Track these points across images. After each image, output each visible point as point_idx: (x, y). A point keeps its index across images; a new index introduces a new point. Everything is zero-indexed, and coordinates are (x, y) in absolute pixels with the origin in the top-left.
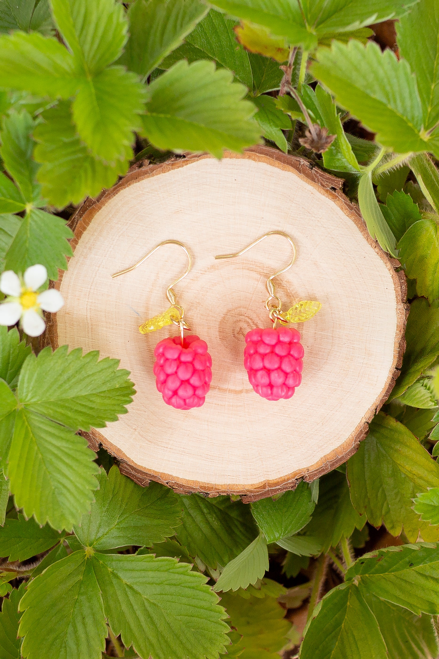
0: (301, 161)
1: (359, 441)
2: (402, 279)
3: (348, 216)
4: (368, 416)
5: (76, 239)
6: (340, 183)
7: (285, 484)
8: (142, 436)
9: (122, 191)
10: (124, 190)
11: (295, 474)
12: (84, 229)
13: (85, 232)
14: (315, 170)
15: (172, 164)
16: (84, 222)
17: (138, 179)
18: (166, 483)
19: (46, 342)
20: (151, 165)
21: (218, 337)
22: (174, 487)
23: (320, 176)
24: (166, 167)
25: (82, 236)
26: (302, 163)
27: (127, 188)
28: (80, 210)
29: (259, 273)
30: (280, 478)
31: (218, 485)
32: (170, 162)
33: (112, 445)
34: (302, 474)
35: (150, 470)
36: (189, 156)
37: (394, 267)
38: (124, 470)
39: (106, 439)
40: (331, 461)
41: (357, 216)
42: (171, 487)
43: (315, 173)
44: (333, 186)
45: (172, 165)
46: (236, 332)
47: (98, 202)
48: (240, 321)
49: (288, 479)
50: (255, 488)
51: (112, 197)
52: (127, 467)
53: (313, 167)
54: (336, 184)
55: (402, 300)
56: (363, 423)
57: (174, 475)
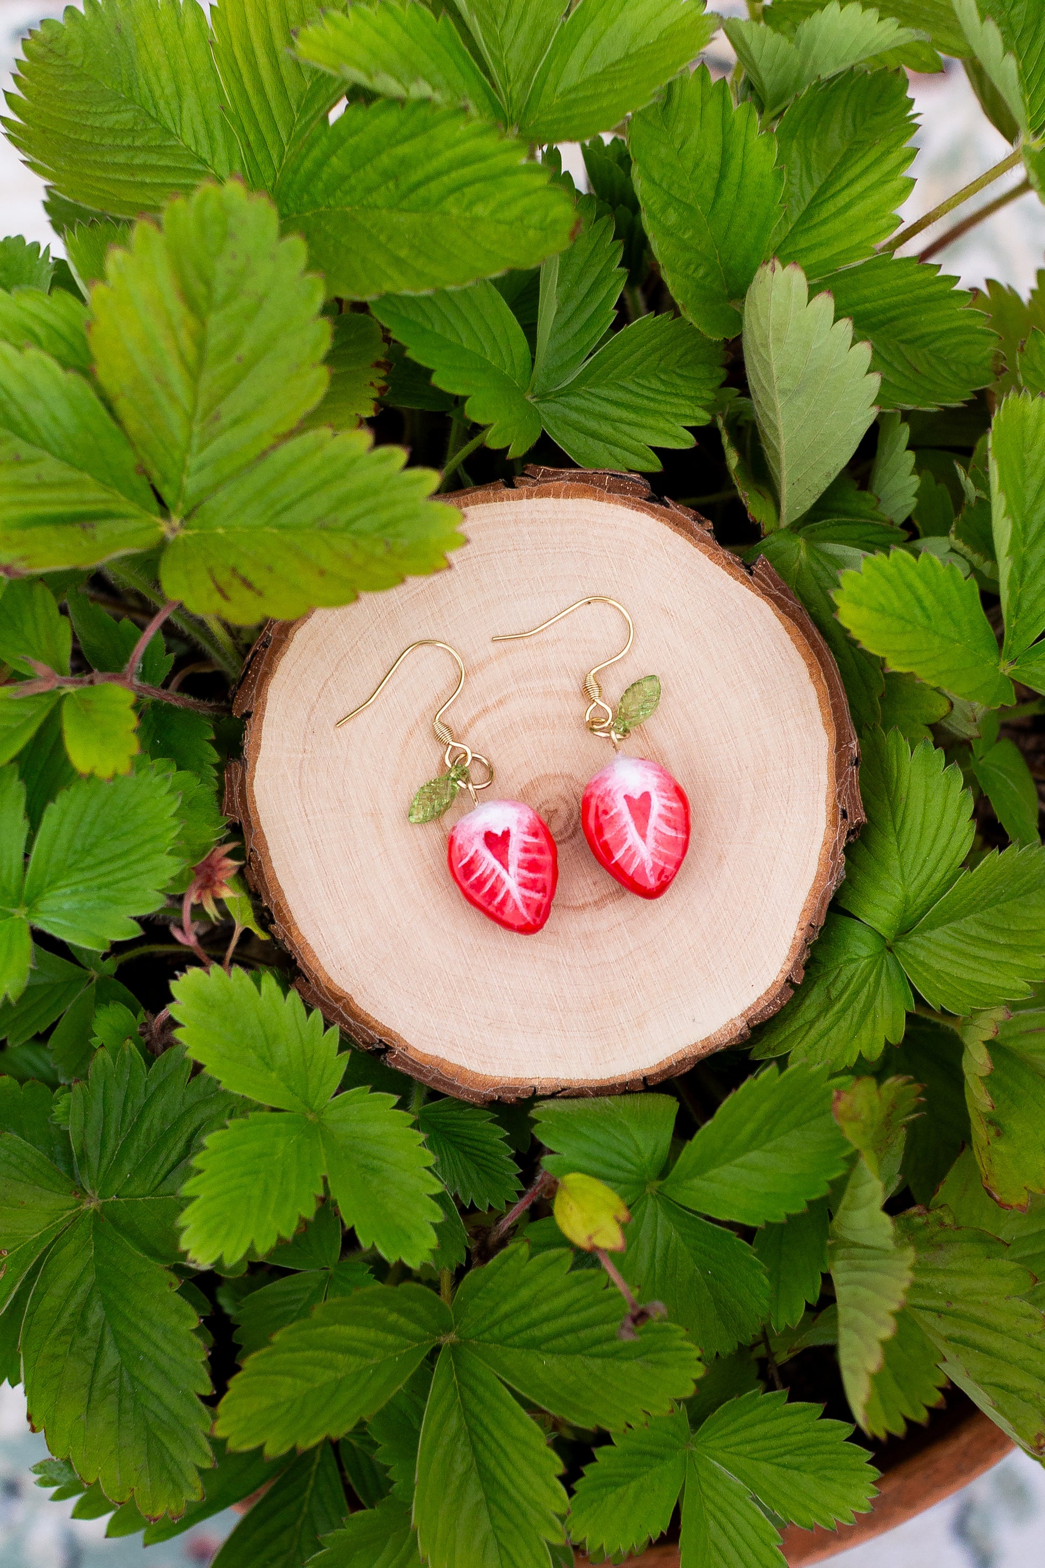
0: (853, 740)
1: (499, 1097)
2: (780, 999)
3: (820, 860)
4: (545, 1083)
5: (535, 494)
6: (859, 819)
7: (362, 1029)
8: (301, 767)
9: (644, 515)
10: (649, 517)
11: (387, 1032)
12: (557, 496)
13: (552, 499)
14: (853, 769)
17: (675, 528)
18: (251, 850)
20: (709, 535)
21: (523, 785)
22: (251, 864)
23: (851, 781)
24: (720, 557)
25: (544, 499)
26: (851, 746)
27: (654, 520)
28: (581, 473)
30: (366, 1014)
31: (297, 929)
33: (260, 730)
34: (394, 1043)
35: (256, 812)
36: (756, 579)
37: (790, 975)
38: (231, 774)
39: (262, 716)
40: (443, 1075)
42: (249, 861)
43: (849, 773)
44: (848, 812)
45: (729, 564)
46: (546, 807)
48: (566, 802)
49: (372, 1028)
50: (327, 988)
52: (239, 775)
53: (855, 764)
54: (853, 814)
55: (751, 1020)
56: (530, 1084)
57: (272, 853)
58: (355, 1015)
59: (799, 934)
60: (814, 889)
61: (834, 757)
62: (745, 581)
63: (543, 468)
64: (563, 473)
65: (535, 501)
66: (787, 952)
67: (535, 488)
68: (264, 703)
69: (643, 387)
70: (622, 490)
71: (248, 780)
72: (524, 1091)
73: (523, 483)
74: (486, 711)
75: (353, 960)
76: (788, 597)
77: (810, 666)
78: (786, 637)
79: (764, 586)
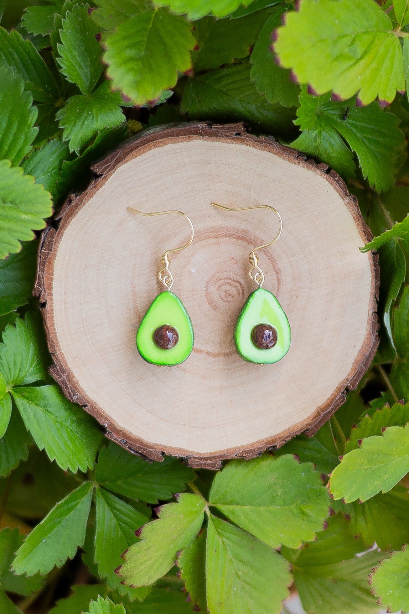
0: (198, 126)
2: (336, 178)
3: (262, 150)
4: (371, 307)
5: (50, 292)
6: (241, 127)
7: (335, 402)
8: (193, 427)
9: (66, 232)
10: (67, 230)
11: (338, 389)
12: (51, 279)
13: (53, 282)
14: (214, 127)
15: (95, 186)
16: (49, 275)
17: (73, 215)
18: (236, 456)
19: (71, 391)
20: (78, 197)
22: (243, 456)
23: (220, 129)
24: (91, 192)
25: (53, 287)
26: (201, 127)
27: (69, 227)
28: (40, 266)
29: (215, 237)
30: (328, 400)
31: (280, 434)
32: (92, 186)
33: (172, 448)
34: (344, 386)
35: (216, 453)
36: (105, 173)
37: (324, 171)
38: (194, 465)
39: (165, 447)
40: (363, 361)
41: (270, 146)
42: (242, 457)
43: (215, 130)
44: (237, 132)
46: (223, 297)
47: (51, 251)
48: (221, 285)
49: (335, 397)
50: (312, 420)
51: (61, 241)
52: (195, 460)
53: (211, 126)
54: (238, 129)
55: (346, 194)
56: (371, 315)
57: (238, 445)
58: (328, 406)
59: (301, 164)
62: (106, 179)
63: (36, 286)
64: (39, 275)
65: (54, 291)
66: (311, 171)
71: (199, 456)
72: (375, 318)
77: (155, 147)
79: (109, 168)
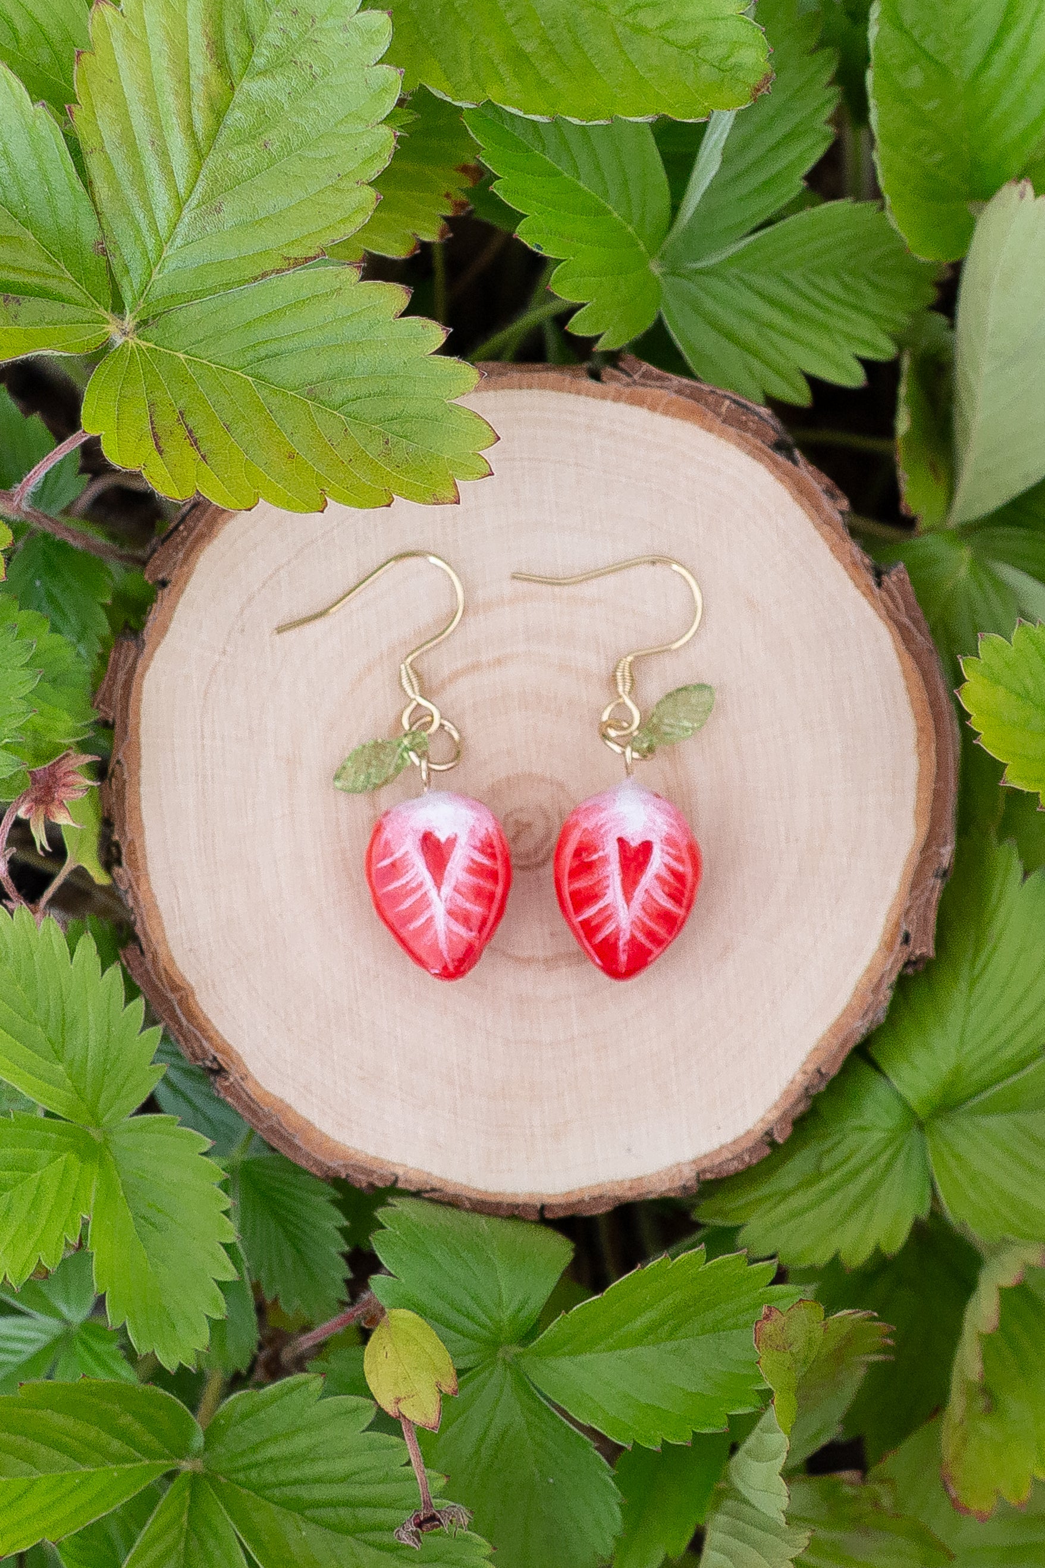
60: (837, 1026)
61: (916, 859)
67: (628, 390)
68: (189, 574)
69: (815, 286)
70: (743, 426)
73: (613, 378)
74: (475, 667)
75: (209, 944)
76: (919, 630)
78: (900, 684)
